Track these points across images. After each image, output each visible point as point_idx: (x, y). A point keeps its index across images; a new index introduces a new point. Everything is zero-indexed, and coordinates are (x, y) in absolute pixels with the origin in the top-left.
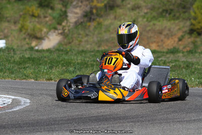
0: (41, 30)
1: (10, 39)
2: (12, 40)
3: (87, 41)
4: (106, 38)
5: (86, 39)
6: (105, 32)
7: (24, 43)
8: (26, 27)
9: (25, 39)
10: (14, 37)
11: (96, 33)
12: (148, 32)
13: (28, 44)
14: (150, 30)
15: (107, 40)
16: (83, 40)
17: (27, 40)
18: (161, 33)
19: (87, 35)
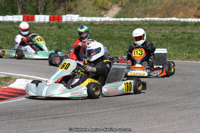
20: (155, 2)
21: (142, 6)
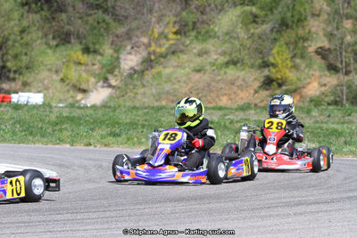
0: (88, 81)
1: (50, 91)
2: (53, 93)
3: (144, 94)
4: (167, 89)
5: (142, 90)
6: (165, 82)
7: (68, 95)
8: (69, 76)
9: (68, 91)
10: (56, 88)
11: (154, 83)
12: (218, 82)
13: (72, 97)
14: (220, 80)
15: (168, 93)
16: (139, 92)
17: (71, 92)
18: (233, 84)
19: (144, 86)
20: (176, 78)
21: (152, 85)
